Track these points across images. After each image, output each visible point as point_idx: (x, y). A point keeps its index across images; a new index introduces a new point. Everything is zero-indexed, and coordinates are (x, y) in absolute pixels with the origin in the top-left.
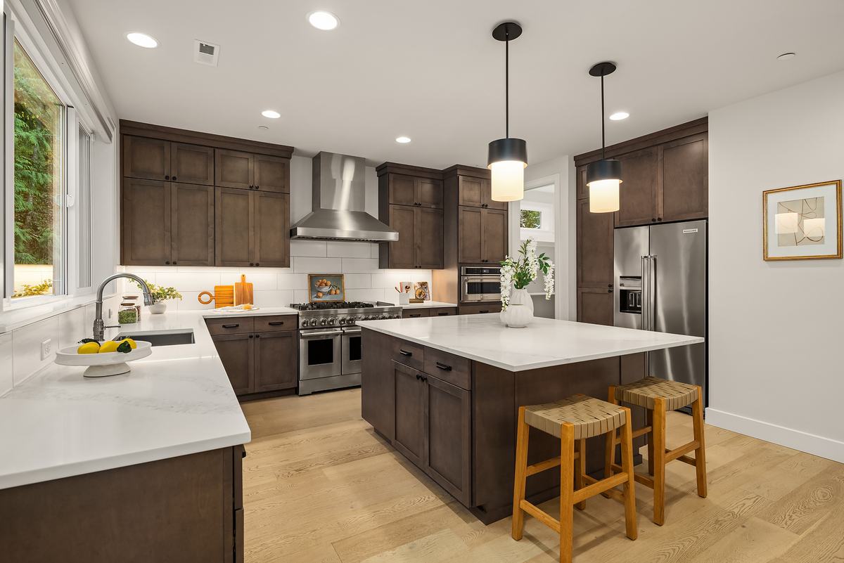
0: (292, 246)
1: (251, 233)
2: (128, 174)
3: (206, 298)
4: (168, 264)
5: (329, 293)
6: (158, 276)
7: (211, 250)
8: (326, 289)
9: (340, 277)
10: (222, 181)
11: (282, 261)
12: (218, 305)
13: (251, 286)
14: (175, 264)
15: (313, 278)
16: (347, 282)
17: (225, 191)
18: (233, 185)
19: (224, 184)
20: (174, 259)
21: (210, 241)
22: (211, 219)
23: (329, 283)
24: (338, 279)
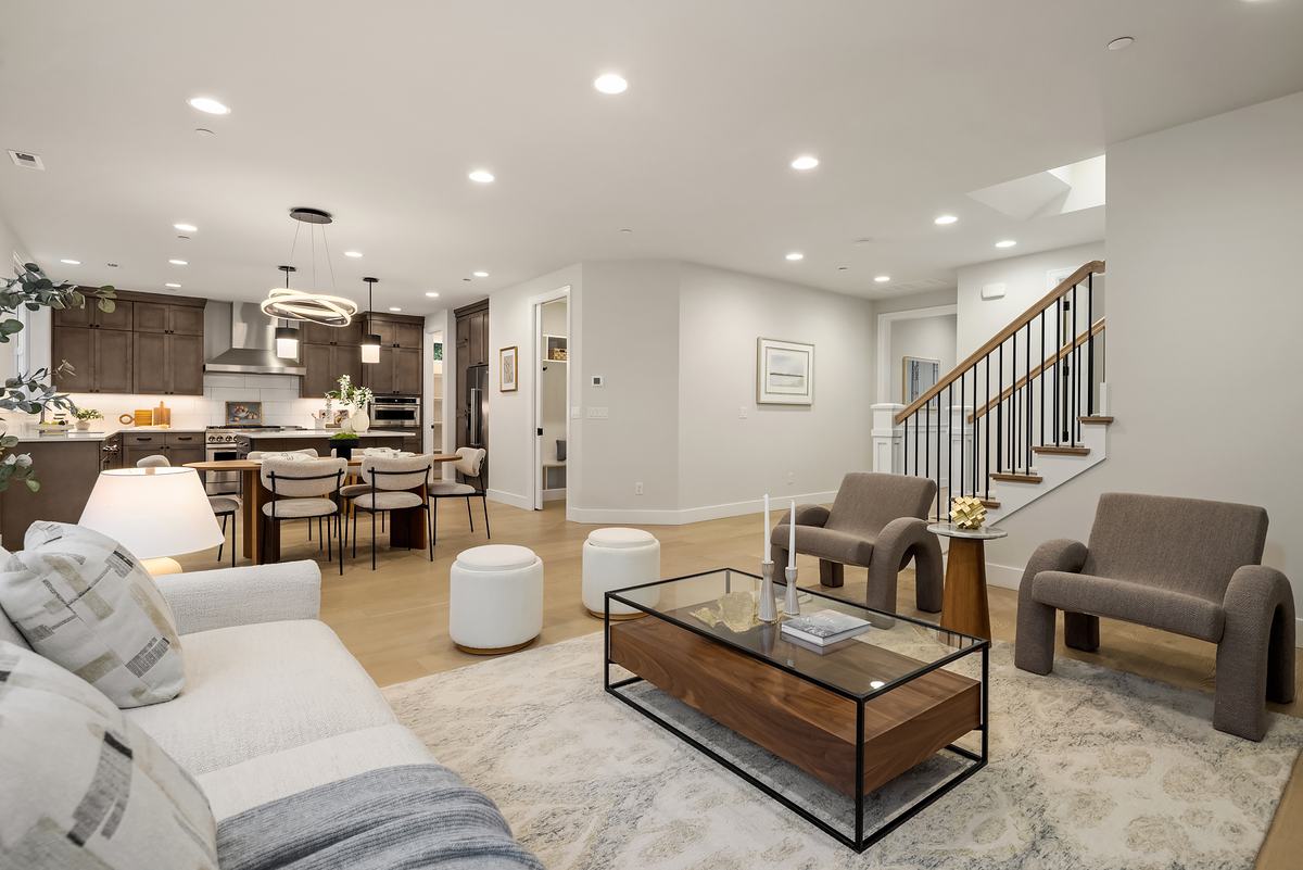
0: (205, 377)
1: (166, 368)
2: (58, 323)
3: (126, 419)
4: (91, 391)
5: (246, 417)
6: (83, 401)
7: (129, 381)
8: (243, 415)
9: (259, 404)
10: (140, 326)
11: (196, 390)
12: (136, 425)
13: (169, 410)
14: (97, 392)
15: (229, 405)
16: (265, 409)
17: (142, 334)
18: (149, 330)
19: (142, 330)
20: (97, 386)
21: (129, 375)
22: (129, 357)
23: (246, 410)
24: (255, 407)
